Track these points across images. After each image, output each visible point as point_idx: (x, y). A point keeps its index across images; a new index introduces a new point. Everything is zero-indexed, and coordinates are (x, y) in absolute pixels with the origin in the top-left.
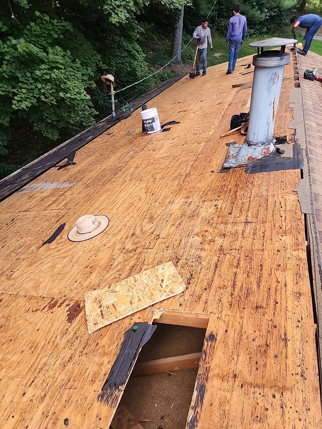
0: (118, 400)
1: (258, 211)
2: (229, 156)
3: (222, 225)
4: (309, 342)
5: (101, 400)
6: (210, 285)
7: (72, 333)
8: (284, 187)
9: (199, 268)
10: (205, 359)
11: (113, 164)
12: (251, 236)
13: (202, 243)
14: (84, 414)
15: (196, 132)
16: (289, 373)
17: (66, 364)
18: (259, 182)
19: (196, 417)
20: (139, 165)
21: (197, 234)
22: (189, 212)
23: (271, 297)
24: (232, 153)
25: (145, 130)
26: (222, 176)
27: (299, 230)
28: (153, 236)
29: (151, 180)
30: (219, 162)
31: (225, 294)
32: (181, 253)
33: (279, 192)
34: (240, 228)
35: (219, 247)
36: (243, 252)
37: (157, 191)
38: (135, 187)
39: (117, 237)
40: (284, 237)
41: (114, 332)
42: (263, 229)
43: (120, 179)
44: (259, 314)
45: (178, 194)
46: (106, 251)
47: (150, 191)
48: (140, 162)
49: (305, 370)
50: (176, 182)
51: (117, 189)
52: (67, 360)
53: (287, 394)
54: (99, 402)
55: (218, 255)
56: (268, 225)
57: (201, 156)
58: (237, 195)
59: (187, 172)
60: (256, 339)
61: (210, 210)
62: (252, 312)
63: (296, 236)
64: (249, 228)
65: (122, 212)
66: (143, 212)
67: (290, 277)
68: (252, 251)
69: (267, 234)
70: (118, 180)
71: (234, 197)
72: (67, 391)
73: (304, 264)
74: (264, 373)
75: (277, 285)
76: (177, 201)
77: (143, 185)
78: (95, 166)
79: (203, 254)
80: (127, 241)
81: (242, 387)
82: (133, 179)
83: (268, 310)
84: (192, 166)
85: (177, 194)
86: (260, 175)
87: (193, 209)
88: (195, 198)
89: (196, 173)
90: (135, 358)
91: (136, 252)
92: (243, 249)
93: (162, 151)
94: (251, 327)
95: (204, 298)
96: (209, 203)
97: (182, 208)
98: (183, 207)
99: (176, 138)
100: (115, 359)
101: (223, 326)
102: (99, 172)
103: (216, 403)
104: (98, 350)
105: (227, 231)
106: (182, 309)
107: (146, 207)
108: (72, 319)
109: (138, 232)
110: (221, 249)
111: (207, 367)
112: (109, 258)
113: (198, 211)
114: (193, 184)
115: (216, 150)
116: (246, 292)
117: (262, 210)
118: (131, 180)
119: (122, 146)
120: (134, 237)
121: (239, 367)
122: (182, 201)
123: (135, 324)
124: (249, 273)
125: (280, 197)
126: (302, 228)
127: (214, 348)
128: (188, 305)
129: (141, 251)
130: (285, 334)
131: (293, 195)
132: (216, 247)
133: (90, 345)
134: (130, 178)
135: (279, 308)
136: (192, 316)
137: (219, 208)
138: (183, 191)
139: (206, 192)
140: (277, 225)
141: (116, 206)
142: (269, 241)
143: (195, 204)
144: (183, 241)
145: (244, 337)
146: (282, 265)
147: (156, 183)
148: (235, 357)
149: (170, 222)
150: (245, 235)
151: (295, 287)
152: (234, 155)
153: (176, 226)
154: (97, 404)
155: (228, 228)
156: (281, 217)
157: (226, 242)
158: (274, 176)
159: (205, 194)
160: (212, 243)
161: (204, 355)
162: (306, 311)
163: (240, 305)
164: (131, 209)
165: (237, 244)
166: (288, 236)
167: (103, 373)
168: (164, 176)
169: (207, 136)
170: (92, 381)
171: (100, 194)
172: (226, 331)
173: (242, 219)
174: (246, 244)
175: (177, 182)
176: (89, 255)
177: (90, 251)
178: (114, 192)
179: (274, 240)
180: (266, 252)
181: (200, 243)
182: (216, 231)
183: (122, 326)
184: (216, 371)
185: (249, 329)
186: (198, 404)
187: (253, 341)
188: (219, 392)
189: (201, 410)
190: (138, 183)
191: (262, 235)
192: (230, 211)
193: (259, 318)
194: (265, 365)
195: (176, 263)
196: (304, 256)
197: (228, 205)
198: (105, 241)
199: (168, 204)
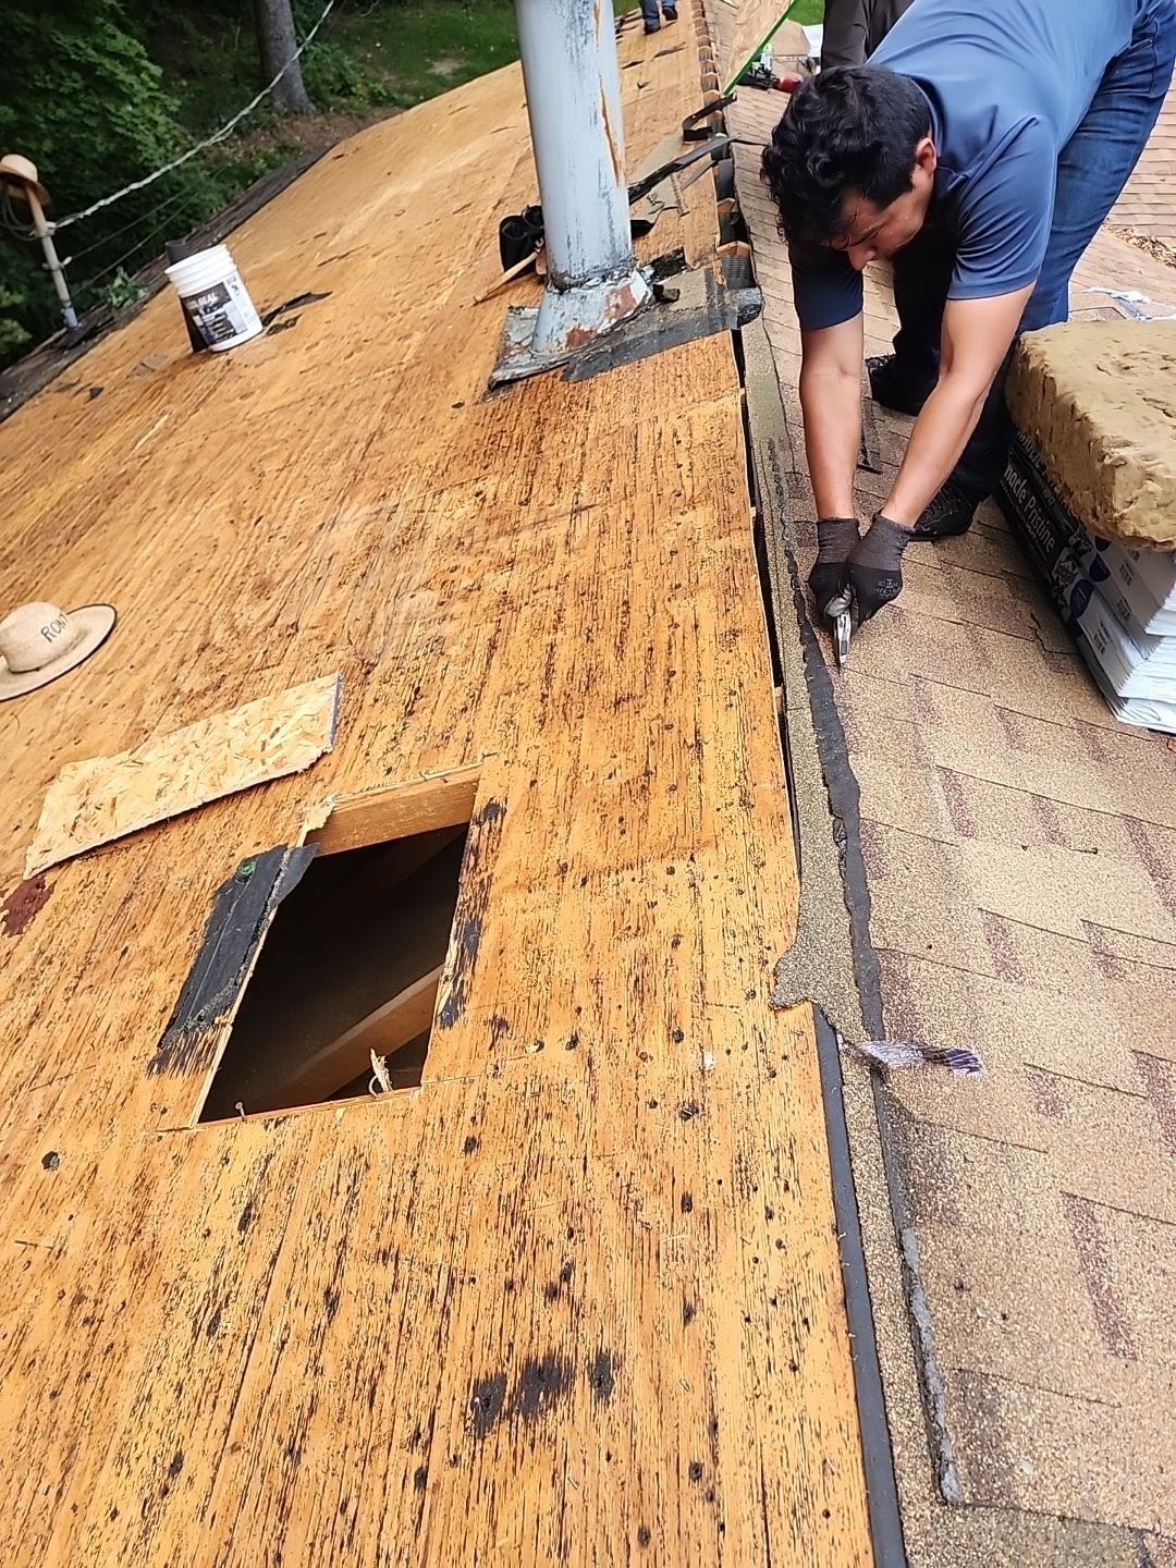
0: (215, 1050)
1: (609, 471)
2: (507, 349)
3: (502, 540)
4: (760, 728)
5: (159, 1069)
6: (476, 699)
7: (29, 958)
8: (684, 388)
9: (440, 667)
10: (476, 865)
11: (96, 471)
12: (594, 540)
13: (443, 603)
14: (107, 1120)
15: (390, 309)
16: (709, 811)
17: (22, 1034)
18: (608, 397)
19: (461, 991)
20: (195, 452)
21: (426, 585)
22: (391, 534)
23: (657, 666)
24: (515, 338)
25: (201, 342)
26: (490, 411)
27: (731, 484)
28: (276, 633)
29: (248, 480)
30: (476, 374)
31: (522, 702)
32: (377, 648)
33: (671, 404)
34: (558, 531)
35: (497, 597)
36: (572, 586)
37: (274, 507)
38: (189, 518)
39: (144, 672)
40: (690, 514)
41: (174, 905)
42: (626, 514)
43: (132, 510)
44: (625, 714)
45: (348, 497)
46: (111, 718)
47: (246, 514)
48: (200, 441)
49: (749, 788)
50: (337, 466)
51: (121, 540)
52: (25, 1023)
53: (705, 857)
54: (155, 1077)
55: (495, 619)
56: (640, 499)
57: (417, 370)
58: (543, 447)
59: (372, 427)
60: (618, 772)
61: (460, 512)
62: (605, 716)
63: (720, 500)
64: (585, 524)
65: (151, 599)
66: (229, 578)
67: (707, 603)
68: (596, 578)
69: (641, 522)
70: (123, 512)
71: (533, 455)
72: (40, 1093)
73: (746, 560)
74: (642, 835)
75: (673, 633)
76: (346, 517)
77: (220, 503)
78: (28, 495)
79: (449, 629)
80: (184, 670)
81: (584, 882)
82: (180, 496)
83: (649, 697)
84: (387, 407)
85: (344, 497)
86: (612, 375)
87: (405, 524)
88: (411, 492)
89: (404, 422)
90: (255, 938)
91: (221, 690)
92: (570, 579)
93: (276, 390)
94: (601, 753)
95: (461, 733)
96: (457, 494)
97: (365, 532)
98: (369, 527)
99: (322, 342)
100: (191, 962)
101: (522, 776)
102: (47, 509)
103: (515, 944)
104: (128, 964)
105: (519, 550)
106: (394, 780)
107: (238, 563)
108: (24, 923)
109: (219, 635)
110: (505, 599)
111: (482, 880)
112: (127, 732)
113: (421, 524)
114: (397, 455)
115: (463, 342)
116: (585, 679)
117: (623, 466)
118: (171, 501)
119: (120, 413)
120: (207, 653)
121: (575, 844)
122: (362, 511)
123: (246, 862)
124: (590, 631)
125: (673, 417)
126: (740, 478)
127: (500, 831)
128: (414, 763)
129: (237, 682)
130: (697, 732)
131: (712, 404)
132: (488, 598)
133: (98, 962)
134: (166, 498)
135: (680, 682)
136: (427, 787)
137: (490, 496)
138: (366, 482)
139: (443, 466)
140: (668, 491)
141: (128, 588)
142: (645, 538)
143: (411, 507)
144: (380, 618)
145: (585, 777)
146: (685, 583)
147: (266, 485)
148: (562, 831)
149: (331, 580)
150: (574, 543)
151: (722, 623)
152: (524, 344)
153: (351, 584)
154: (146, 1086)
155: (520, 543)
156: (679, 466)
157: (516, 581)
158: (651, 369)
159: (440, 472)
160: (475, 594)
161: (472, 858)
162: (752, 665)
163: (568, 712)
164: (185, 582)
165: (553, 573)
166: (700, 509)
167: (157, 1006)
168: (293, 458)
169: (428, 313)
170: (123, 1039)
171: (58, 572)
172: (533, 783)
173: (564, 506)
174: (580, 565)
175: (340, 463)
176: (50, 746)
177: (52, 737)
178: (113, 552)
179: (661, 530)
180: (638, 568)
181: (435, 604)
182: (485, 559)
183: (202, 880)
184: (511, 879)
185: (596, 756)
186: (462, 966)
187: (610, 777)
188: (521, 917)
189: (473, 973)
190: (200, 501)
191: (624, 530)
192: (523, 497)
193: (625, 722)
194: (644, 818)
195: (362, 677)
196: (747, 540)
197: (517, 482)
198: (102, 696)
199: (316, 532)
